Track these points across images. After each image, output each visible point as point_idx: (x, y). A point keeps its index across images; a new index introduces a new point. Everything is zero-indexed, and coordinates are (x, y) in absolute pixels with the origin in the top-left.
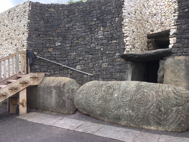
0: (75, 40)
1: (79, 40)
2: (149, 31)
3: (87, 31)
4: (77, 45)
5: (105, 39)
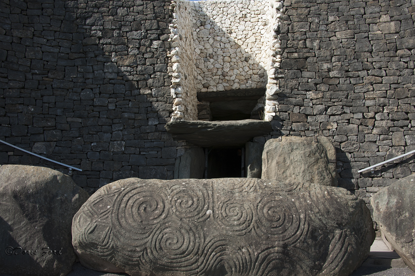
0: (36, 74)
1: (49, 74)
2: (200, 86)
3: (74, 56)
4: (40, 87)
5: (121, 84)
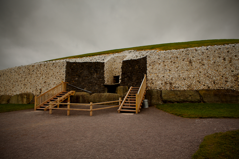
2: (114, 75)
3: (89, 74)
4: (85, 79)
5: (97, 78)
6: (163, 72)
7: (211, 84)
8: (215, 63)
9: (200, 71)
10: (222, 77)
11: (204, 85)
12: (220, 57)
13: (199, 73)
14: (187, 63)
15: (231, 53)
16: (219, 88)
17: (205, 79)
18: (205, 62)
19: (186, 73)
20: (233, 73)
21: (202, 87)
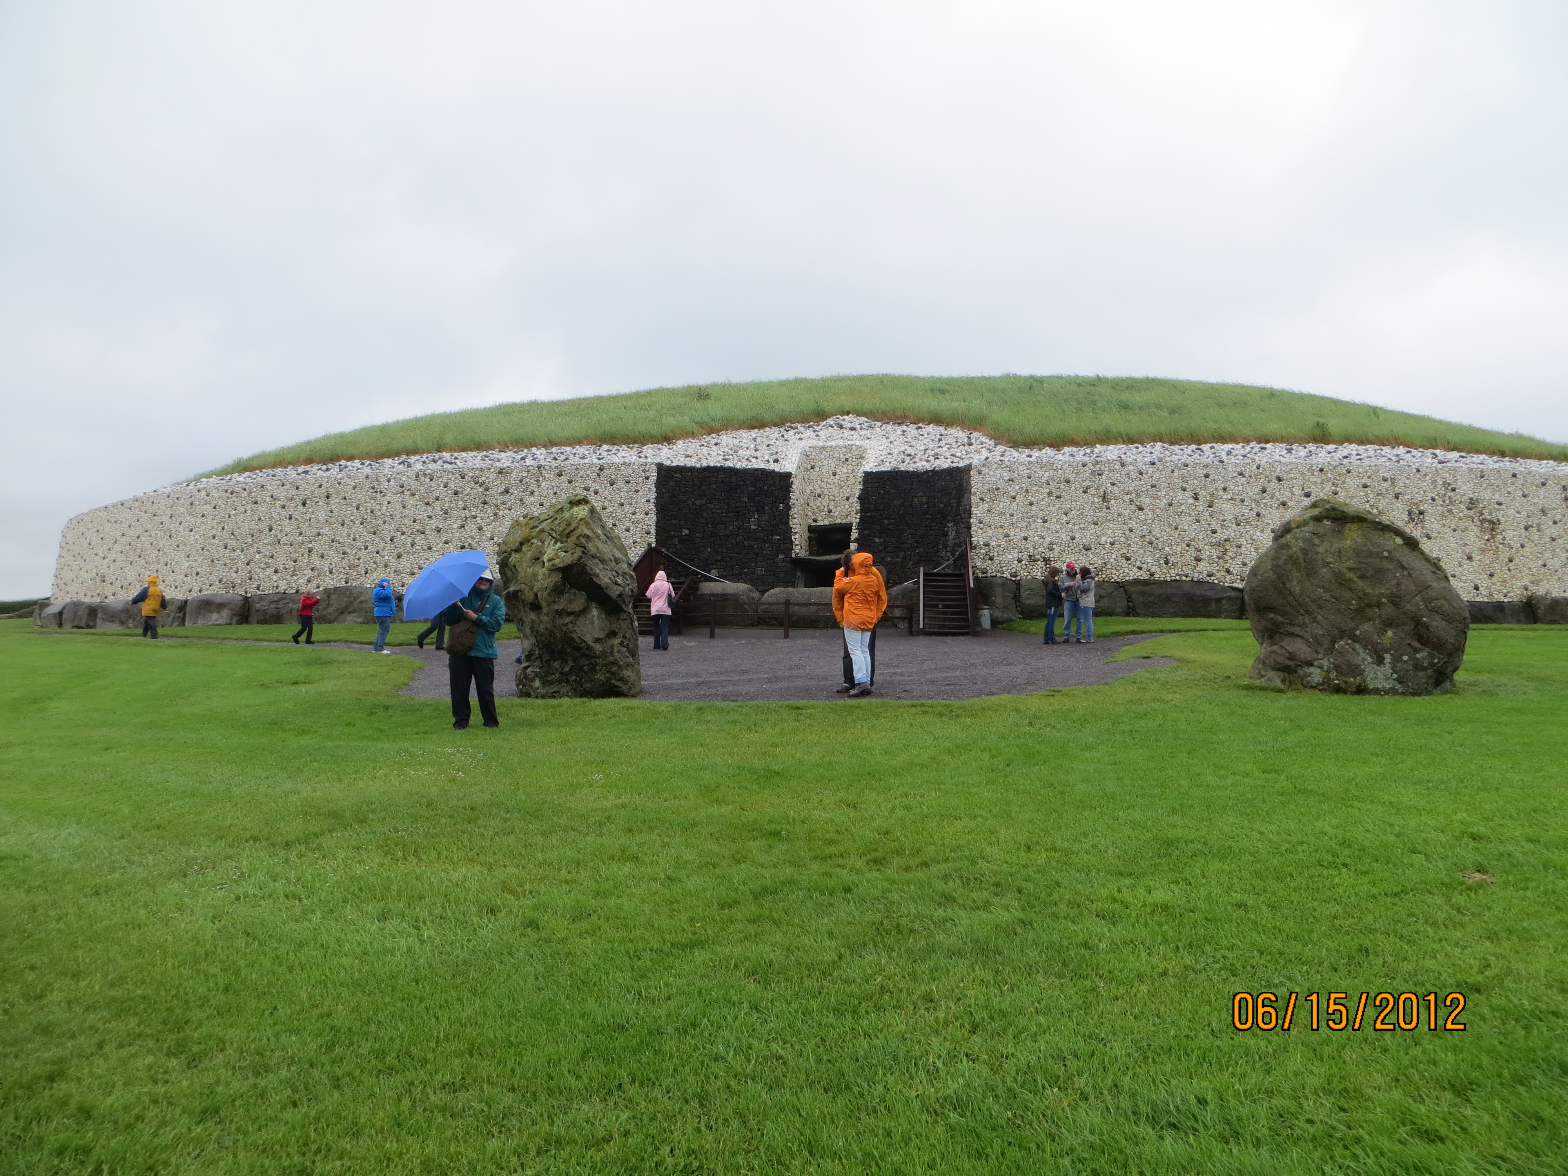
2: (811, 521)
3: (731, 514)
5: (761, 532)
6: (1024, 524)
7: (1160, 566)
8: (1170, 505)
9: (1130, 526)
10: (1188, 546)
11: (1140, 568)
12: (1185, 490)
13: (1127, 532)
14: (1096, 500)
15: (1214, 480)
16: (1178, 578)
17: (1142, 551)
18: (1145, 500)
19: (1092, 529)
20: (1215, 535)
21: (1133, 574)
